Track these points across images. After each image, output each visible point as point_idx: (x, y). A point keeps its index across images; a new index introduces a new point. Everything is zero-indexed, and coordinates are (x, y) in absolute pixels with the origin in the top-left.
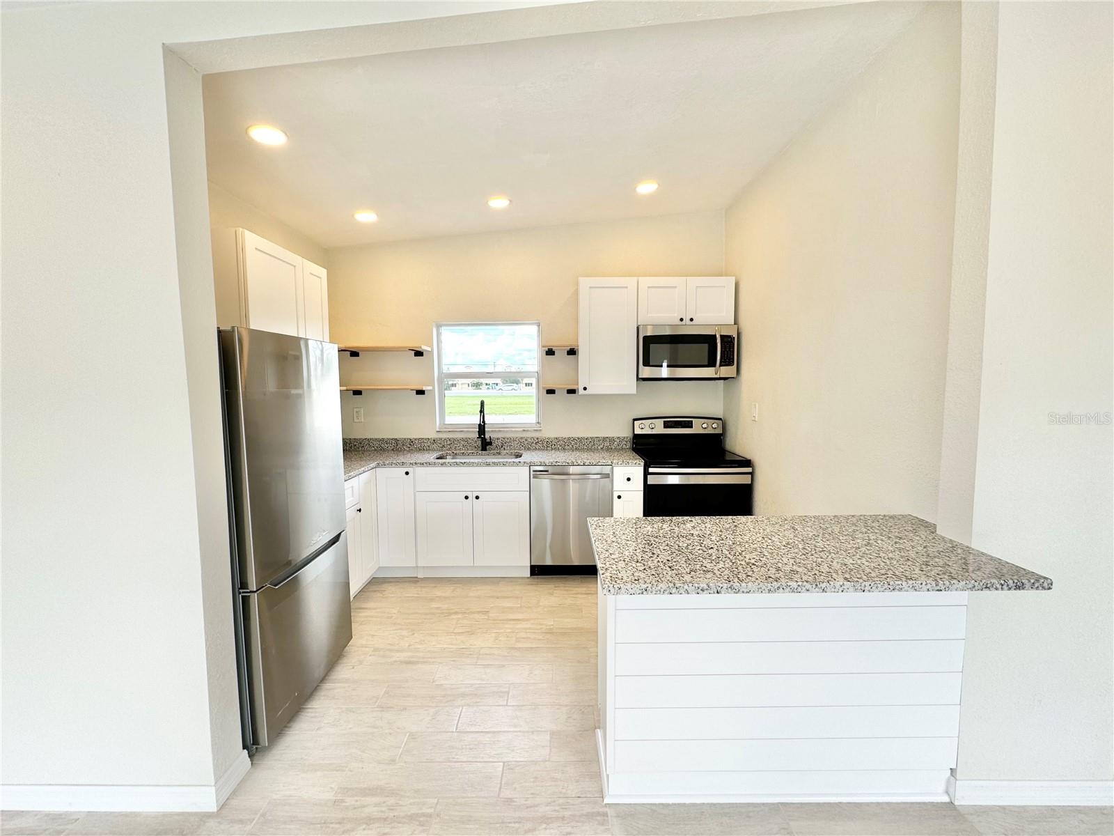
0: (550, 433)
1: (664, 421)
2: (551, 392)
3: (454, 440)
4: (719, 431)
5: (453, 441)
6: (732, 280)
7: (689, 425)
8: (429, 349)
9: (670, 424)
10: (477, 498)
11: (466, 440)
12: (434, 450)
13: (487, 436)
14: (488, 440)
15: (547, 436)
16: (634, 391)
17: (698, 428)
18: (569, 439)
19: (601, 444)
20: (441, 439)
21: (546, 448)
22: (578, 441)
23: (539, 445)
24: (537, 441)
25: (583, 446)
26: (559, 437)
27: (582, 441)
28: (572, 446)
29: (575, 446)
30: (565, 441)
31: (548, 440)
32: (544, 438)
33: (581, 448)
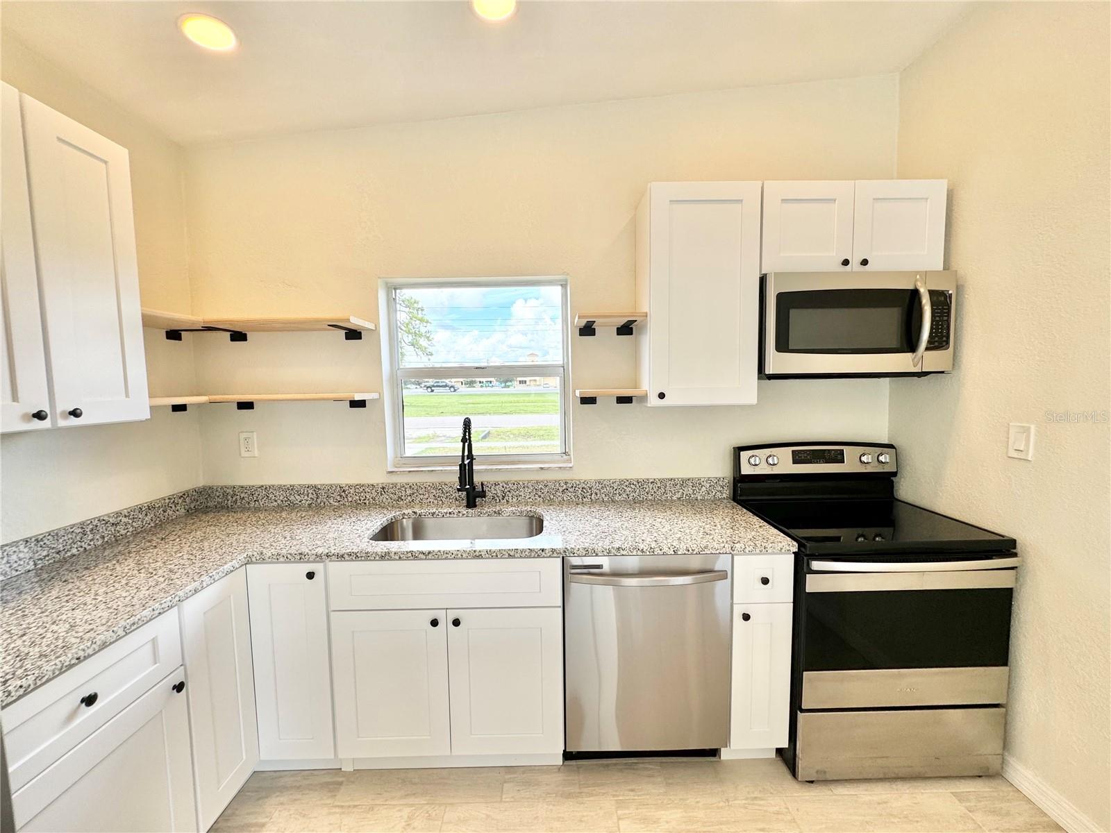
0: (586, 472)
1: (793, 451)
2: (588, 400)
5: (416, 489)
6: (941, 187)
7: (838, 458)
8: (371, 326)
9: (803, 456)
10: (456, 623)
11: (438, 488)
12: (382, 506)
13: (477, 479)
14: (479, 489)
15: (583, 478)
16: (753, 399)
17: (851, 464)
18: (622, 482)
19: (679, 492)
20: (395, 485)
21: (580, 500)
22: (638, 486)
23: (570, 494)
24: (565, 487)
25: (646, 494)
26: (604, 480)
27: (645, 486)
28: (628, 495)
29: (632, 495)
30: (615, 486)
31: (584, 485)
32: (578, 483)
33: (643, 498)
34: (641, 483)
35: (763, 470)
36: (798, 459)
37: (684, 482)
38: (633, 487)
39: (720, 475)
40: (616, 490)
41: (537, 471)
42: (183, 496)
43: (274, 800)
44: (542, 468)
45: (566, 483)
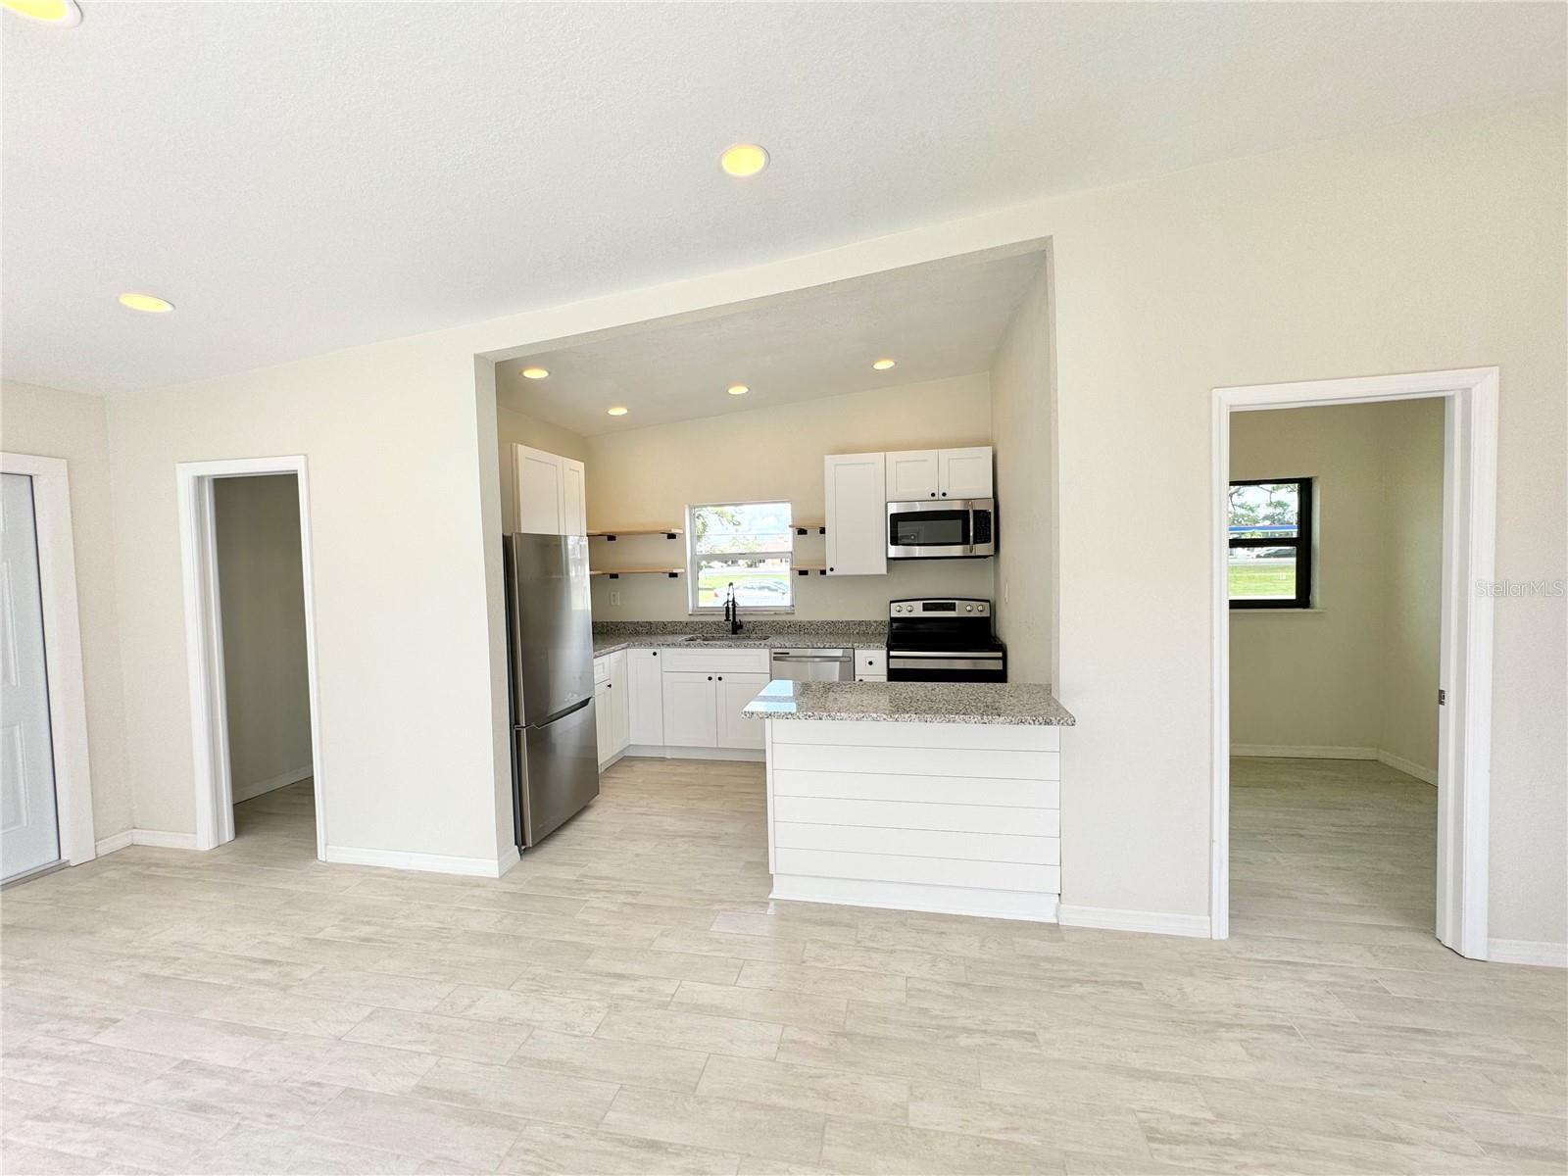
0: (801, 616)
1: (925, 604)
2: (803, 573)
3: (707, 623)
4: (986, 614)
5: (704, 624)
6: (990, 450)
7: (952, 607)
8: (681, 532)
9: (929, 606)
10: (720, 679)
11: (717, 624)
12: (686, 634)
13: (737, 619)
14: (738, 624)
15: (799, 619)
16: (883, 571)
17: (962, 611)
18: (823, 622)
20: (693, 622)
21: (798, 632)
23: (792, 629)
24: (790, 625)
25: (837, 630)
26: (813, 621)
29: (829, 630)
31: (800, 624)
32: (797, 622)
34: (835, 623)
35: (905, 614)
36: (926, 608)
37: (860, 623)
39: (879, 619)
41: (773, 615)
44: (776, 614)
45: (790, 623)
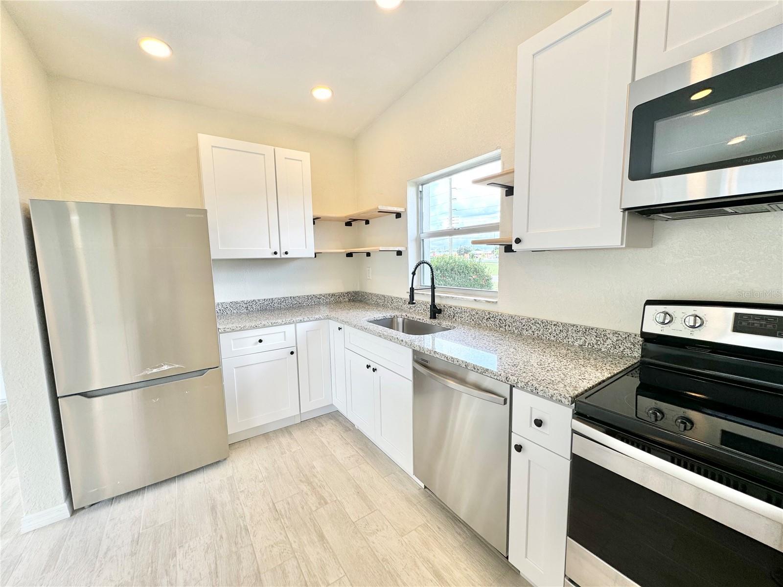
1: (737, 315)
5: (416, 304)
8: (404, 209)
9: (751, 324)
13: (440, 302)
15: (501, 311)
19: (581, 339)
21: (498, 328)
22: (542, 325)
23: (491, 322)
24: (488, 317)
25: (549, 335)
26: (516, 316)
27: (548, 327)
28: (533, 332)
29: (537, 332)
30: (523, 321)
31: (501, 317)
32: (497, 315)
33: (546, 338)
34: (546, 324)
35: (683, 331)
36: (741, 325)
38: (538, 326)
39: (622, 329)
40: (524, 325)
41: (472, 301)
42: (348, 293)
43: (332, 421)
44: (475, 300)
45: (489, 313)
